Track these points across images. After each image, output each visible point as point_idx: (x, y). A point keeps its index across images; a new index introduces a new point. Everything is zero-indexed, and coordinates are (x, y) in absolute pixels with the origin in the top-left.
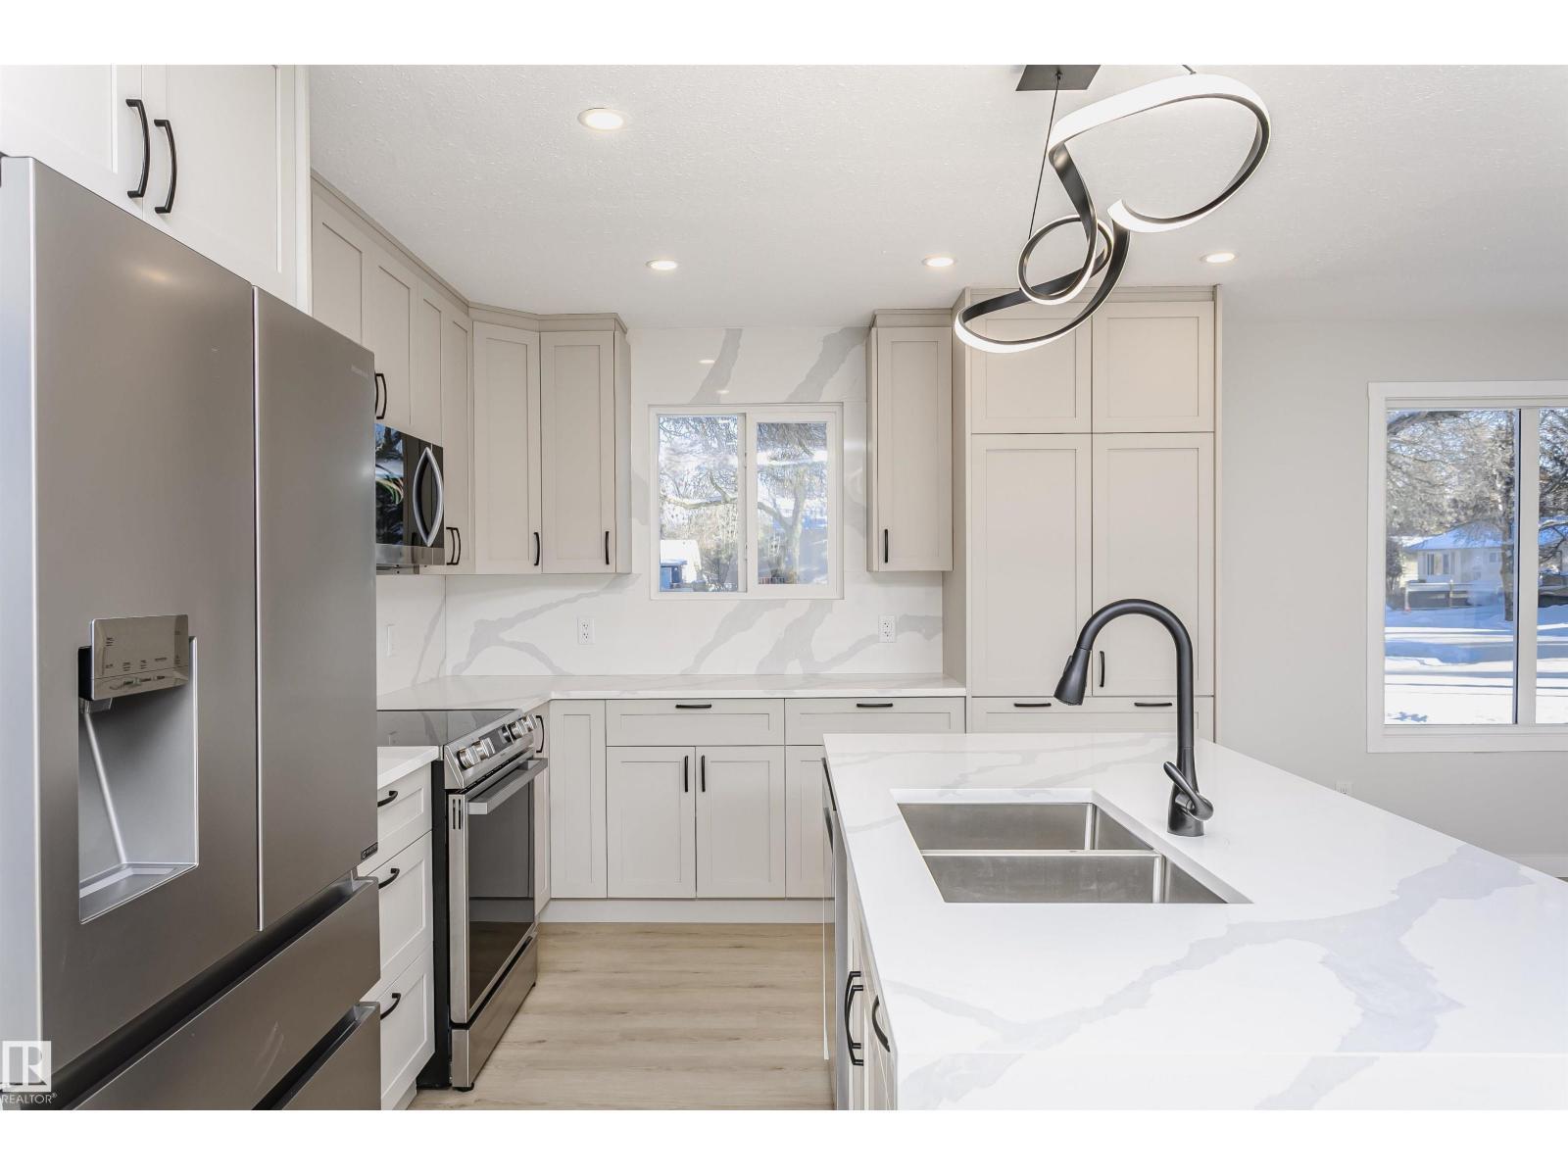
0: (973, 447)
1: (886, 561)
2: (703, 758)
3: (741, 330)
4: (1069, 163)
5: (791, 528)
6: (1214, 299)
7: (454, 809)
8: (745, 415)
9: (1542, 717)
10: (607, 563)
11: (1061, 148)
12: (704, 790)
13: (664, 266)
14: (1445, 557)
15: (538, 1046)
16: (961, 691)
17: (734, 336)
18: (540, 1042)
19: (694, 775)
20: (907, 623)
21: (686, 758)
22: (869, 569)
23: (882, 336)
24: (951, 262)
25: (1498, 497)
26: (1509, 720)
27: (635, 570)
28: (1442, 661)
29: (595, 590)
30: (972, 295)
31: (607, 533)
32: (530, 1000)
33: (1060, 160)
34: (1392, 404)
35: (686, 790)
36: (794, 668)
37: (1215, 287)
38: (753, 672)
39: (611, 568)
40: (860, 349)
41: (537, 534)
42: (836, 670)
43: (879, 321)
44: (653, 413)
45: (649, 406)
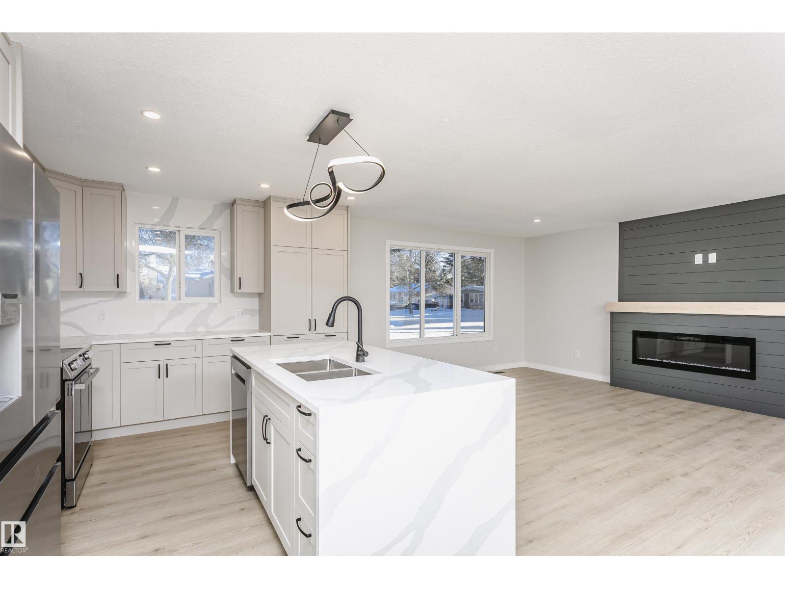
0: (274, 251)
1: (240, 289)
2: (167, 364)
3: (179, 198)
4: (332, 171)
5: (168, 279)
6: (348, 210)
7: (68, 389)
8: (179, 231)
9: (426, 336)
10: (118, 287)
11: (331, 167)
12: (167, 377)
13: (154, 169)
14: (394, 294)
15: (104, 485)
16: (269, 334)
17: (175, 201)
18: (104, 483)
19: (163, 372)
20: (245, 312)
21: (159, 365)
22: (232, 291)
23: (238, 208)
24: (269, 186)
25: (408, 276)
26: (419, 337)
27: (128, 291)
28: (395, 325)
29: (110, 299)
30: (273, 198)
31: (118, 275)
32: (92, 470)
33: (330, 170)
34: (392, 247)
35: (159, 378)
36: (201, 329)
37: (348, 206)
38: (184, 331)
39: (119, 290)
40: (228, 211)
41: (81, 274)
42: (219, 329)
43: (237, 202)
44: (137, 227)
45: (136, 223)
